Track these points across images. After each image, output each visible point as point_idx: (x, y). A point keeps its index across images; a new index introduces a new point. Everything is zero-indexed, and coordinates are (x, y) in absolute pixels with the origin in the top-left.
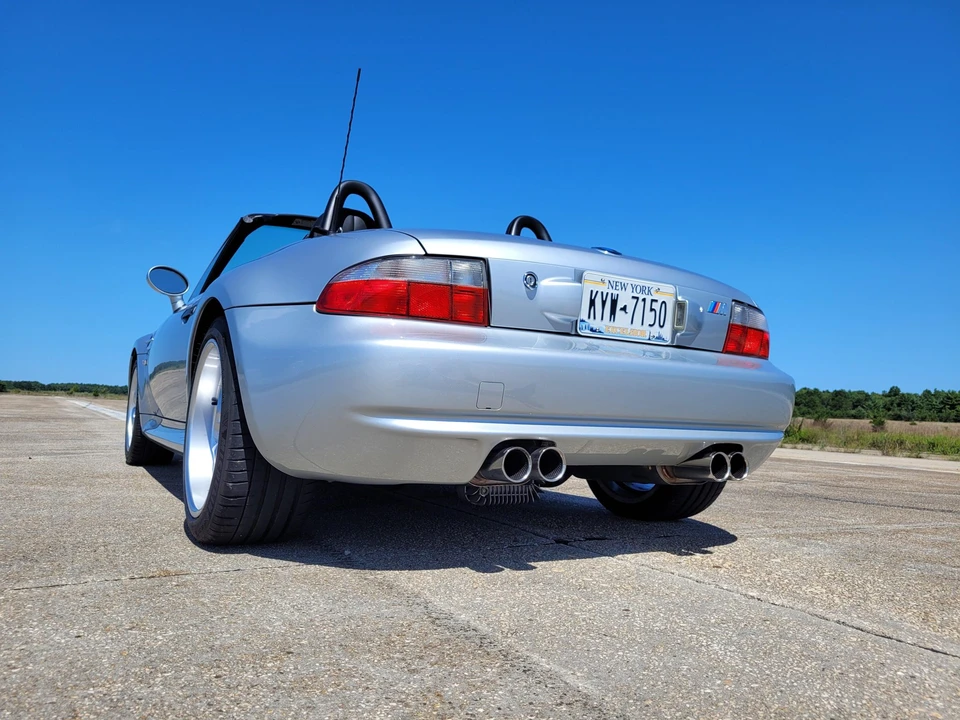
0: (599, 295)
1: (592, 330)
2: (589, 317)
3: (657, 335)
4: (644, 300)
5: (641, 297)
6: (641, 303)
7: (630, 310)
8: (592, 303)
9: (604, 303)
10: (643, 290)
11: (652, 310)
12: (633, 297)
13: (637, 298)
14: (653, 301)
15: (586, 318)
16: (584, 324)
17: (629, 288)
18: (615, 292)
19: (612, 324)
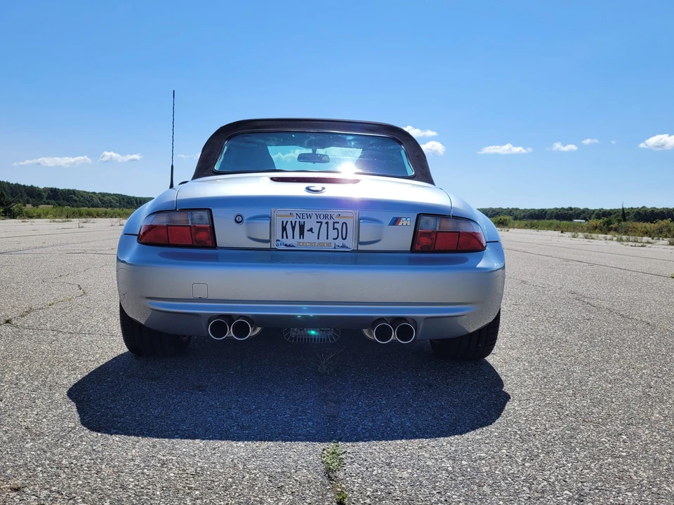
0: (289, 224)
1: (286, 245)
2: (283, 238)
3: (341, 245)
4: (327, 223)
5: (324, 221)
6: (324, 226)
7: (316, 230)
8: (284, 229)
9: (293, 228)
10: (325, 217)
11: (334, 229)
12: (317, 222)
13: (321, 223)
14: (334, 223)
15: (280, 238)
16: (279, 243)
17: (314, 217)
18: (302, 220)
19: (302, 240)
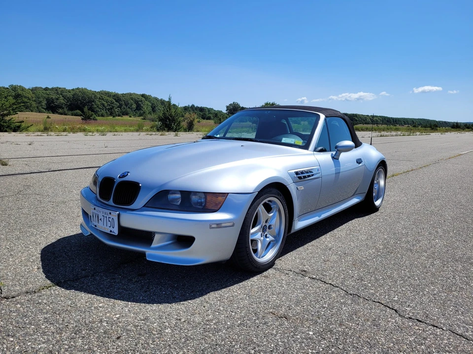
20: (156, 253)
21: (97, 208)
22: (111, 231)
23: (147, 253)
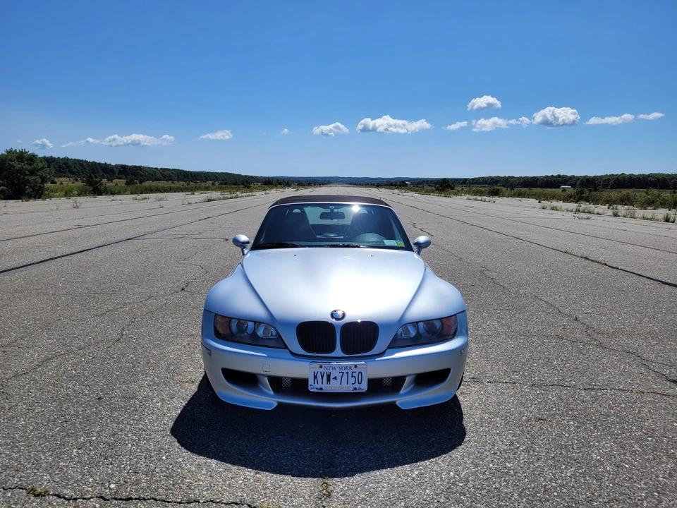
20: (407, 399)
21: (323, 365)
22: (355, 389)
23: (398, 403)
